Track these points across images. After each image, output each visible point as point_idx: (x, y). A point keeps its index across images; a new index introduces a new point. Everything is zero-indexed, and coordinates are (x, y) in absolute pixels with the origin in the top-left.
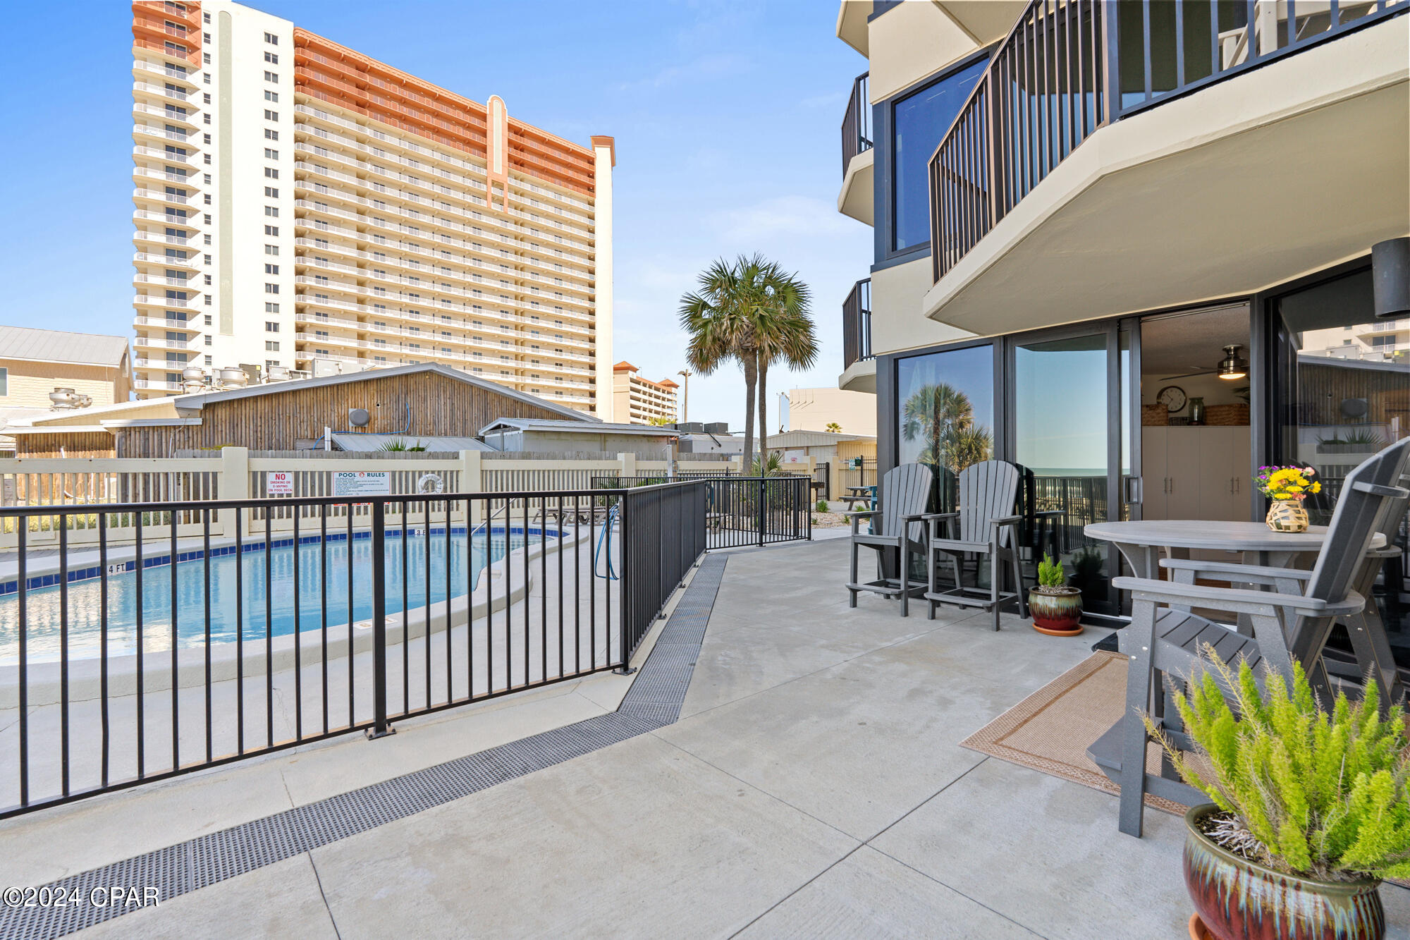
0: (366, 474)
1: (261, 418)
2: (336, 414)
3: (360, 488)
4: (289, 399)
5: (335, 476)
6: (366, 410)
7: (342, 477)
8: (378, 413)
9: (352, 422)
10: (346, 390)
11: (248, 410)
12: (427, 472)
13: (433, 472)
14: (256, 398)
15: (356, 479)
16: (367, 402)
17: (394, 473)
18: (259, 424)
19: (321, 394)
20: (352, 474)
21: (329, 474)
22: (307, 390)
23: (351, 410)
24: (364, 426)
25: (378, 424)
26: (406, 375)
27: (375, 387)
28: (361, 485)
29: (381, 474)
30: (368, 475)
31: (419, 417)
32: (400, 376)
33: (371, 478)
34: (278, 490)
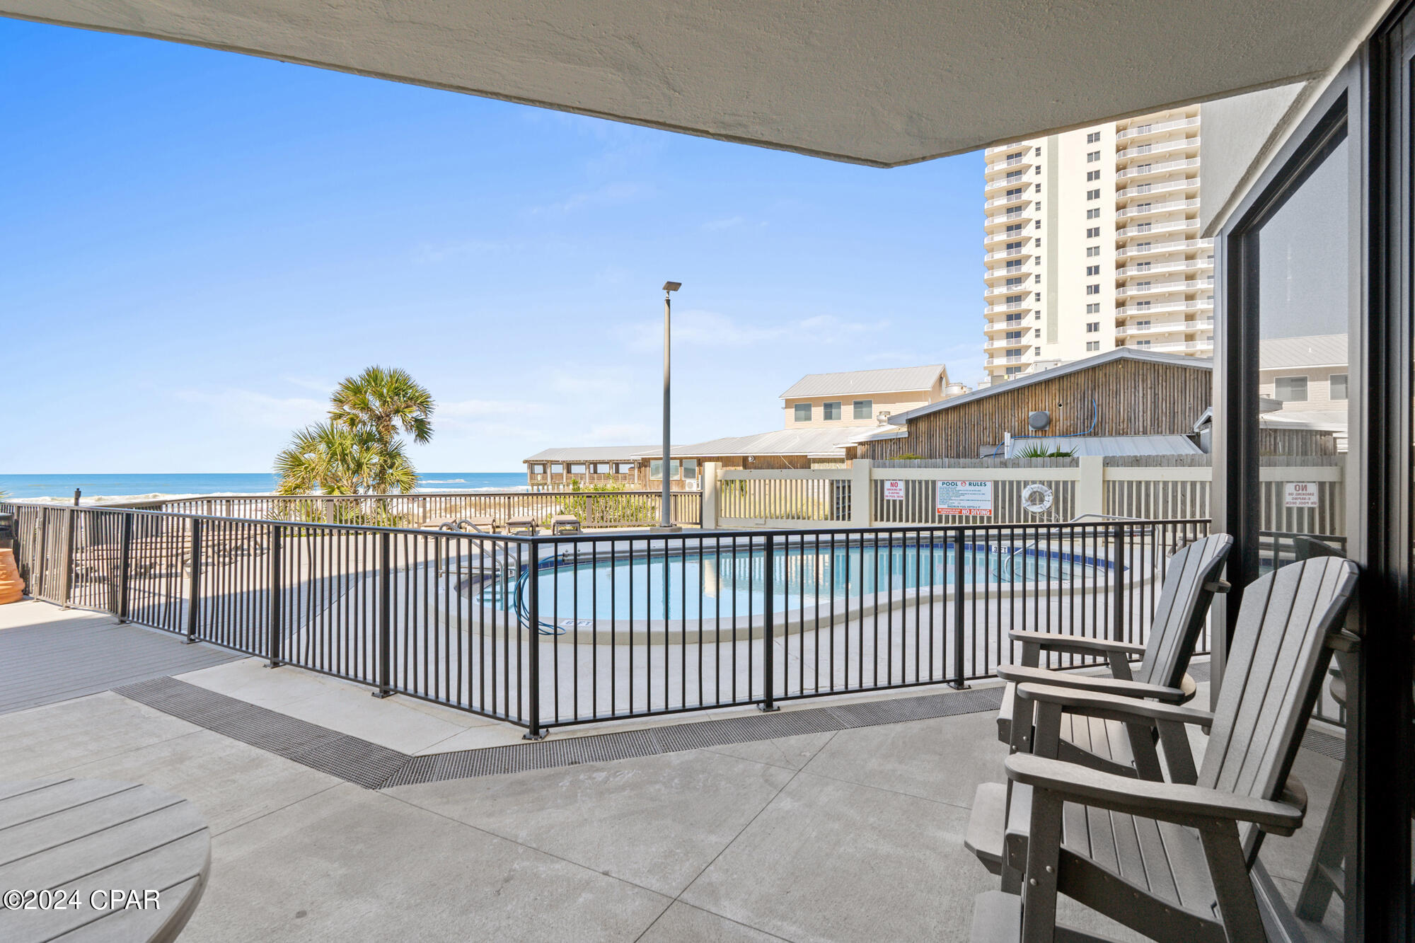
0: (967, 483)
1: (951, 428)
2: (1016, 419)
3: (962, 498)
4: (974, 409)
5: (939, 484)
6: (1047, 412)
7: (945, 485)
8: (1061, 415)
9: (1033, 427)
10: (1026, 394)
11: (940, 422)
12: (1034, 482)
13: (1042, 483)
14: (947, 410)
15: (958, 488)
16: (1048, 403)
17: (996, 483)
18: (949, 433)
19: (1002, 400)
20: (954, 483)
21: (934, 482)
22: (990, 397)
23: (1031, 414)
24: (1045, 428)
25: (1061, 425)
26: (1094, 368)
27: (1057, 387)
28: (963, 495)
29: (983, 484)
30: (970, 484)
31: (1110, 414)
32: (1086, 370)
33: (972, 488)
34: (892, 497)
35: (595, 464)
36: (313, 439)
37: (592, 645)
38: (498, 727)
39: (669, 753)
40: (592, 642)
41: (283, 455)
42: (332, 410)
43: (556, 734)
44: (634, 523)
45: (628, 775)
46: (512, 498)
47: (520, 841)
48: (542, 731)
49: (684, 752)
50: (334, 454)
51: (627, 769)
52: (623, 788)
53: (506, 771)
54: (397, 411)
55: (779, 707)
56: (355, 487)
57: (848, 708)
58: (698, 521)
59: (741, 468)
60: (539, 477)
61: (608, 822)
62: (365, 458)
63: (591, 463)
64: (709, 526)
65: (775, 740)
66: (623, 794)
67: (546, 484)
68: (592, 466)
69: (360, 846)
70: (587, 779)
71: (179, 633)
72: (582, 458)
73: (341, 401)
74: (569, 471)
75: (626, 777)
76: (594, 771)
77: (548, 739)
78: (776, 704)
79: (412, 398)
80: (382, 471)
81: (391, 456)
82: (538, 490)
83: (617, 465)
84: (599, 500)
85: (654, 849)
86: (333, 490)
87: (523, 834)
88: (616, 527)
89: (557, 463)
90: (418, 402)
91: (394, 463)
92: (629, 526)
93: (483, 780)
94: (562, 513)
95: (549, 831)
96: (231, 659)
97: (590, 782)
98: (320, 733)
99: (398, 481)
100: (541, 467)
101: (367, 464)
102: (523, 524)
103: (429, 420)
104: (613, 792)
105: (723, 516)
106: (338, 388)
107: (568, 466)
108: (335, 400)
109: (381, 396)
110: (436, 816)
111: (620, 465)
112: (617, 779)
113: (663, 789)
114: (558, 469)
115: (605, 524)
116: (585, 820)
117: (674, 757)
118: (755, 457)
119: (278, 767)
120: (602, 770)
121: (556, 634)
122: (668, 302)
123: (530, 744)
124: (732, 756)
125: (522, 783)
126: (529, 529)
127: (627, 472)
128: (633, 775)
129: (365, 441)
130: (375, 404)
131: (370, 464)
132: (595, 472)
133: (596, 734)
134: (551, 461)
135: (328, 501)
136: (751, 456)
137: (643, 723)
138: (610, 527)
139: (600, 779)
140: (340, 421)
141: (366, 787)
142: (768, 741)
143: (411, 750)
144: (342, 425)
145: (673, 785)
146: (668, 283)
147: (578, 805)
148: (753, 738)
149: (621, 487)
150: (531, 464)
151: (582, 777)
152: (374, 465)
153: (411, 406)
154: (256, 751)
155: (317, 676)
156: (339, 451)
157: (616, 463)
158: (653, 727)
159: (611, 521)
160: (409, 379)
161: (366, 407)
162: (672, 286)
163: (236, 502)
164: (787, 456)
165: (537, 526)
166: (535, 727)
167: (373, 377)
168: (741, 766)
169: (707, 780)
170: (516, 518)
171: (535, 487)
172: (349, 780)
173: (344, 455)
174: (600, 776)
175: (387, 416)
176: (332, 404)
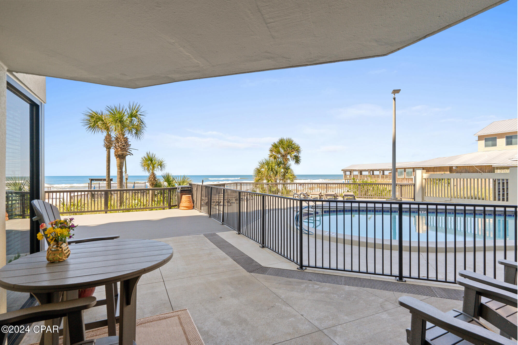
35: (373, 171)
36: (264, 164)
37: (336, 243)
38: (291, 264)
39: (346, 286)
40: (336, 242)
41: (256, 169)
42: (269, 154)
43: (309, 270)
44: (380, 197)
45: (327, 289)
46: (328, 185)
47: (281, 298)
48: (304, 268)
49: (352, 287)
50: (269, 169)
51: (327, 287)
52: (322, 292)
53: (288, 277)
54: (289, 153)
55: (405, 281)
56: (276, 180)
57: (444, 290)
58: (413, 197)
59: (448, 173)
60: (348, 177)
61: (311, 301)
62: (278, 169)
63: (371, 171)
64: (418, 200)
65: (396, 293)
66: (321, 294)
67: (351, 179)
68: (371, 172)
69: (240, 286)
70: (311, 286)
71: (220, 222)
72: (367, 169)
73: (272, 151)
74: (361, 174)
75: (326, 289)
76: (315, 285)
77: (305, 271)
78: (404, 279)
79: (294, 148)
80: (284, 175)
81: (287, 169)
82: (348, 181)
83: (383, 171)
84: (364, 186)
85: (322, 314)
86: (269, 181)
87: (283, 296)
88: (372, 198)
89: (356, 170)
90: (296, 150)
91: (288, 172)
92: (378, 198)
93: (279, 278)
94: (348, 191)
95: (291, 298)
96: (230, 230)
97: (312, 288)
98: (242, 254)
99: (289, 178)
100: (349, 172)
101: (279, 172)
102: (331, 195)
103: (299, 156)
104: (318, 293)
105: (426, 195)
106: (271, 146)
107: (361, 172)
108: (270, 151)
109: (283, 148)
110: (262, 284)
111: (385, 171)
112: (322, 289)
113: (337, 297)
114: (356, 173)
115: (367, 197)
116: (304, 298)
117: (347, 288)
118: (457, 167)
119: (230, 261)
120: (318, 285)
121: (308, 234)
122: (394, 99)
123: (299, 271)
124: (372, 293)
125: (290, 282)
126: (333, 197)
127: (388, 174)
128: (328, 289)
129: (279, 164)
130: (282, 151)
131: (280, 172)
132: (373, 174)
133: (322, 273)
134: (353, 170)
135: (267, 184)
136: (455, 166)
137: (342, 273)
138: (369, 198)
139: (316, 288)
140: (271, 158)
141: (248, 272)
142: (392, 292)
143: (263, 265)
144: (272, 159)
145: (342, 296)
146: (394, 90)
147: (304, 293)
148: (387, 289)
149: (374, 180)
150: (345, 171)
151: (310, 285)
152: (282, 172)
153: (293, 151)
154: (227, 256)
155: (248, 239)
156: (271, 168)
157: (383, 170)
158: (345, 276)
159: (369, 196)
160: (293, 141)
161: (279, 152)
162: (396, 91)
163: (243, 184)
164: (478, 166)
165: (338, 196)
166: (301, 266)
167: (281, 142)
168: (373, 298)
169: (356, 299)
170: (329, 193)
171: (347, 181)
172: (245, 269)
173: (272, 169)
174: (316, 287)
175: (286, 155)
176: (269, 152)
